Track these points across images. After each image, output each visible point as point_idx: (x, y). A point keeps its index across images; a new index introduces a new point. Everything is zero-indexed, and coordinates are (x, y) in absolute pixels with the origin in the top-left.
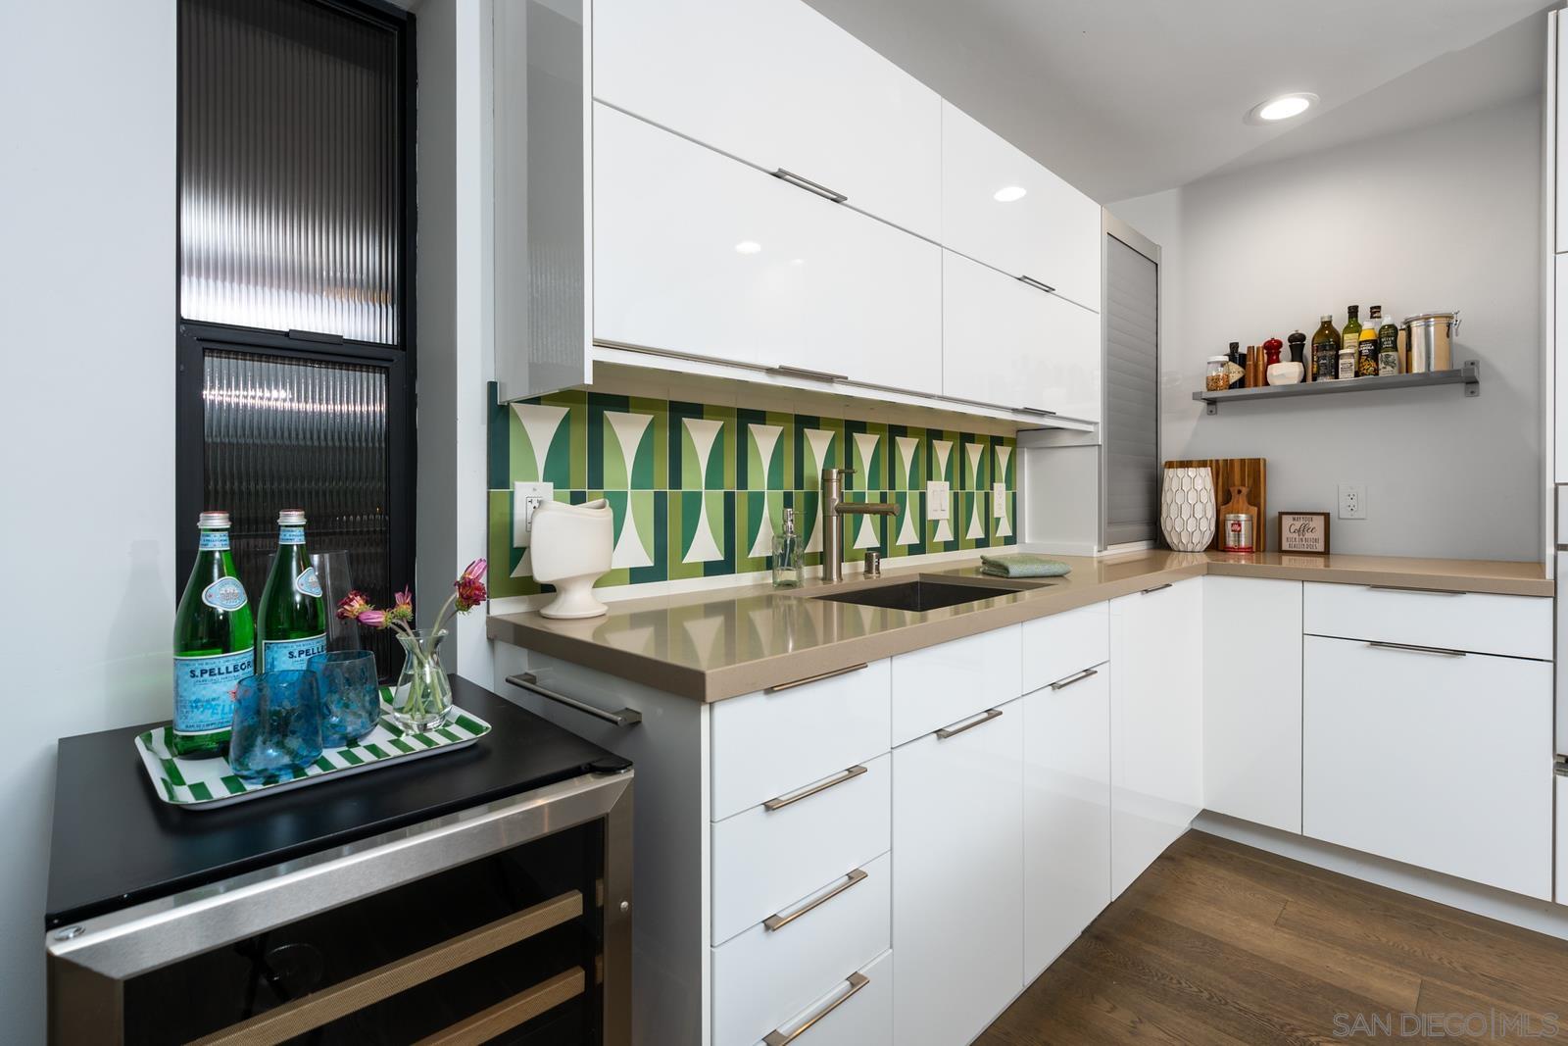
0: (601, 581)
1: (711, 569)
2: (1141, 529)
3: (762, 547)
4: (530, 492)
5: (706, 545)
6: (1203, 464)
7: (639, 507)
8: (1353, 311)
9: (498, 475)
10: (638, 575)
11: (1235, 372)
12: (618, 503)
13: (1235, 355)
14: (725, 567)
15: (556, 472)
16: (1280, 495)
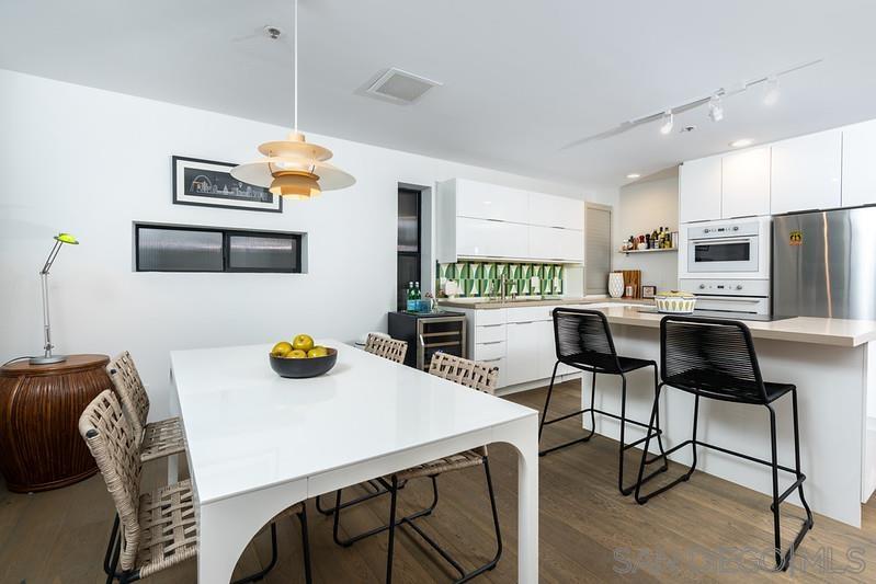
0: (456, 296)
1: (476, 295)
2: (602, 291)
3: (486, 292)
4: (443, 280)
5: (475, 290)
6: (619, 272)
7: (462, 281)
8: (661, 229)
9: (438, 277)
10: (461, 296)
11: (631, 245)
12: (458, 281)
13: (632, 240)
14: (479, 295)
15: (447, 276)
16: (645, 281)
